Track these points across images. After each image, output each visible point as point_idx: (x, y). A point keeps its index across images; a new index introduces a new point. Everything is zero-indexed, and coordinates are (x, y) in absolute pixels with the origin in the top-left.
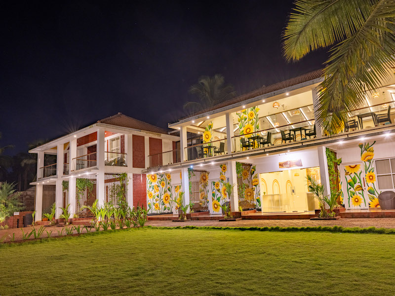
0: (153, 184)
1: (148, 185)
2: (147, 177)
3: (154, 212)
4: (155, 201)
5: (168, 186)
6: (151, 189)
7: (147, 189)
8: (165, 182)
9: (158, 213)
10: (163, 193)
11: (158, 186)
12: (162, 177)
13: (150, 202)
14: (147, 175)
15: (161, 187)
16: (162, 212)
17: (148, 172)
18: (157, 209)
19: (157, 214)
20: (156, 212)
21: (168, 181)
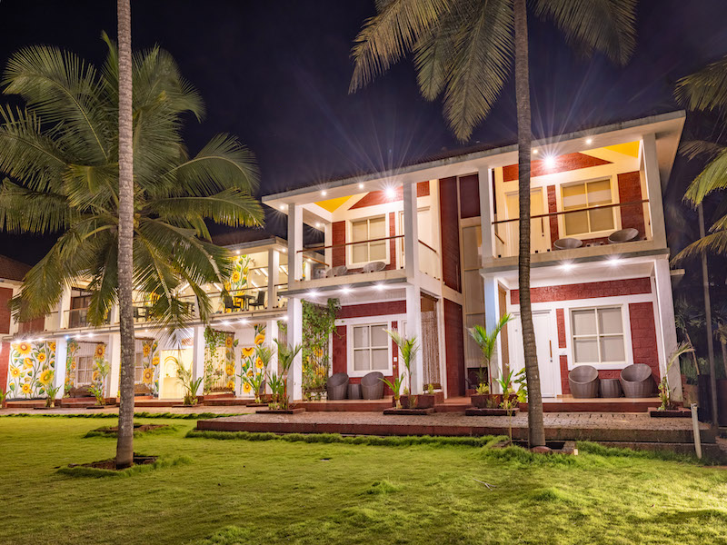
0: (22, 357)
1: (12, 359)
2: (11, 347)
3: (19, 396)
4: (22, 381)
5: (52, 360)
6: (18, 363)
7: (10, 363)
8: (45, 355)
9: (28, 397)
10: (41, 369)
11: (31, 360)
12: (41, 347)
13: (13, 382)
14: (12, 343)
15: (38, 361)
16: (36, 396)
17: (13, 339)
18: (27, 392)
19: (26, 399)
20: (24, 396)
21: (52, 352)
